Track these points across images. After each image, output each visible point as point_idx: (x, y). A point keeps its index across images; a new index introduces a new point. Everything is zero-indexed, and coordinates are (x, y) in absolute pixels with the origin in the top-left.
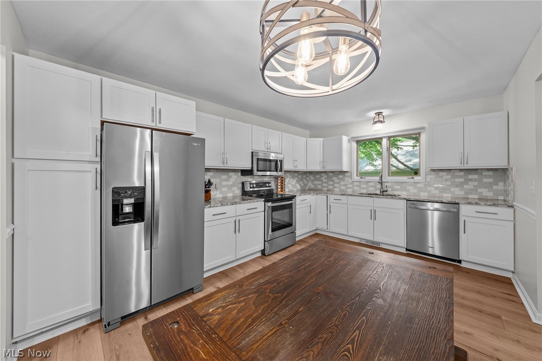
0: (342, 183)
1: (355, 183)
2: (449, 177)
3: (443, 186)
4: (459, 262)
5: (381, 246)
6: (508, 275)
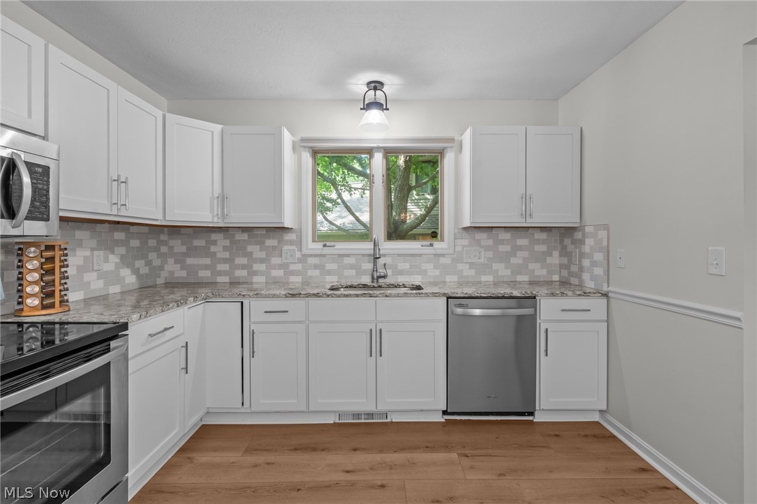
0: (276, 260)
1: (312, 261)
2: (490, 242)
3: (482, 260)
4: (532, 414)
5: (389, 420)
6: (596, 417)
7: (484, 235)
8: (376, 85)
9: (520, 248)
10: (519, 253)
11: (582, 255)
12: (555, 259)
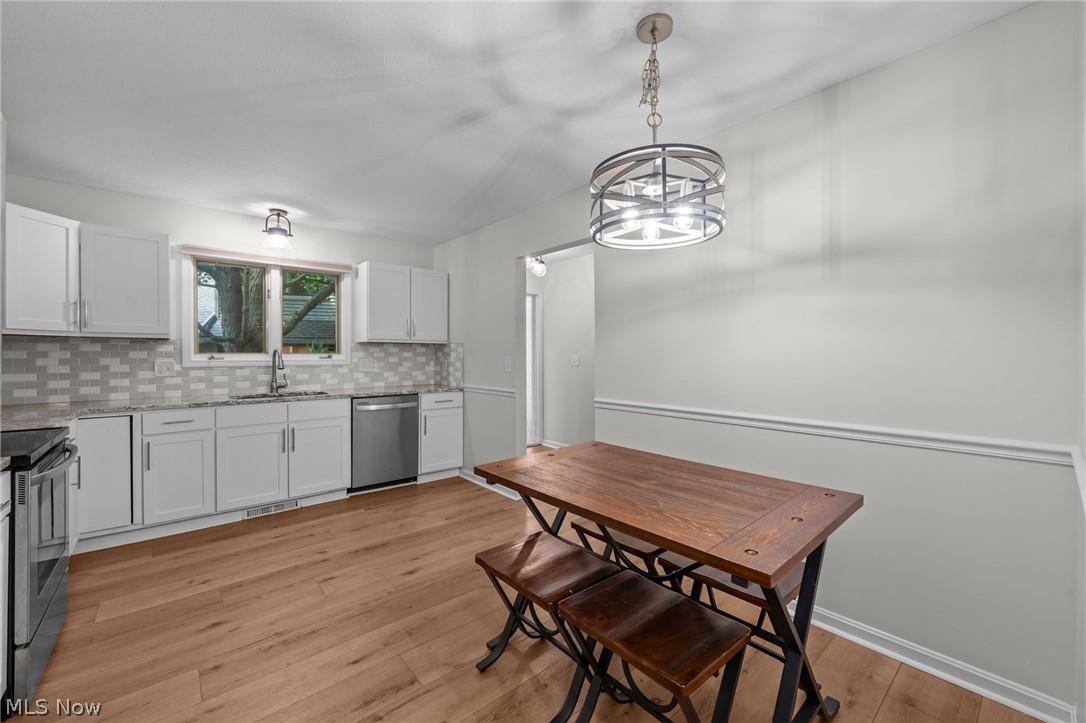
0: (143, 374)
1: (195, 374)
2: (382, 355)
3: (375, 370)
4: (415, 479)
5: (299, 506)
6: (456, 473)
7: (377, 349)
8: (280, 213)
9: (406, 359)
10: (405, 364)
11: (449, 364)
12: (431, 368)
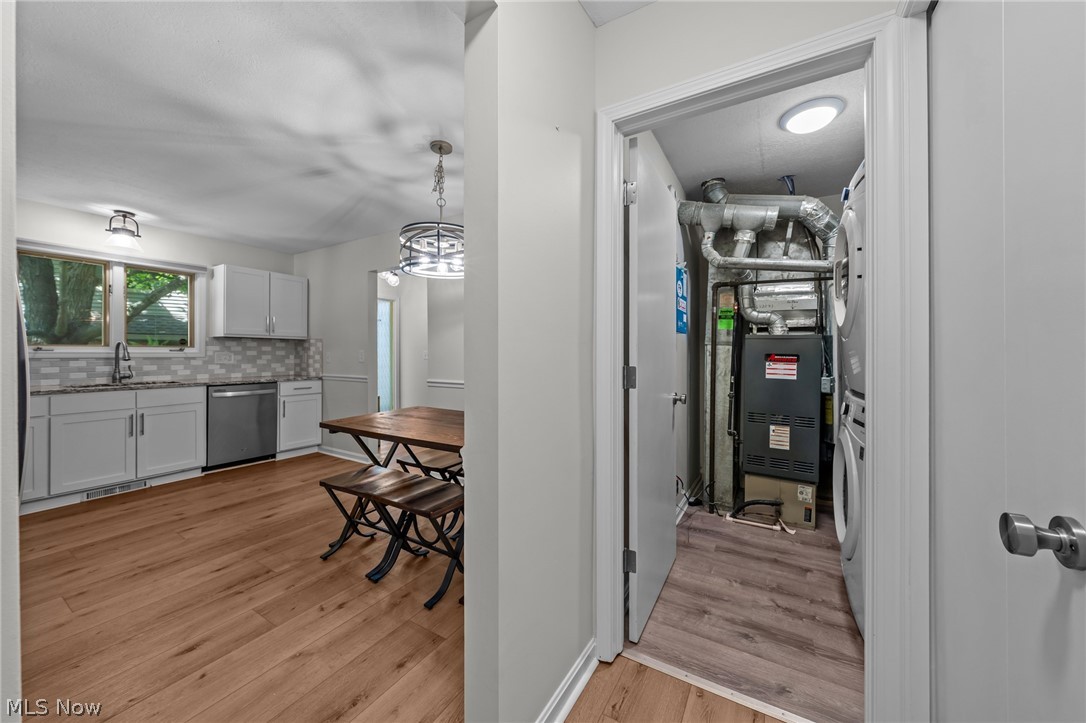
2: (239, 349)
3: (232, 362)
4: (274, 456)
5: (148, 486)
6: (315, 450)
7: (234, 343)
9: (265, 353)
10: (264, 357)
11: (309, 357)
12: (291, 360)
